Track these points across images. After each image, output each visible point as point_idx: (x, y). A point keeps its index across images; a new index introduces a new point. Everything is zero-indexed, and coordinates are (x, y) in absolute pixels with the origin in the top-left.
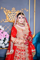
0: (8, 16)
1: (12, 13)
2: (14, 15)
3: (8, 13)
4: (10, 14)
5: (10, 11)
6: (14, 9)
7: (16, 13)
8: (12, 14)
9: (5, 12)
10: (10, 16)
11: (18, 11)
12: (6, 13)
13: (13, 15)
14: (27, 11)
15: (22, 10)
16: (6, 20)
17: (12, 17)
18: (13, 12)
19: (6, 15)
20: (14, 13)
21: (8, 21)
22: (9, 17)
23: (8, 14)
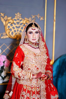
0: (9, 27)
1: (15, 22)
2: (18, 26)
3: (9, 23)
4: (11, 25)
5: (12, 19)
6: (18, 15)
7: (22, 22)
8: (15, 24)
9: (2, 20)
10: (11, 27)
11: (26, 19)
12: (4, 23)
13: (16, 27)
14: (41, 19)
15: (33, 17)
16: (4, 34)
17: (16, 29)
18: (17, 21)
19: (5, 26)
20: (18, 23)
21: (7, 37)
22: (11, 30)
23: (9, 25)
